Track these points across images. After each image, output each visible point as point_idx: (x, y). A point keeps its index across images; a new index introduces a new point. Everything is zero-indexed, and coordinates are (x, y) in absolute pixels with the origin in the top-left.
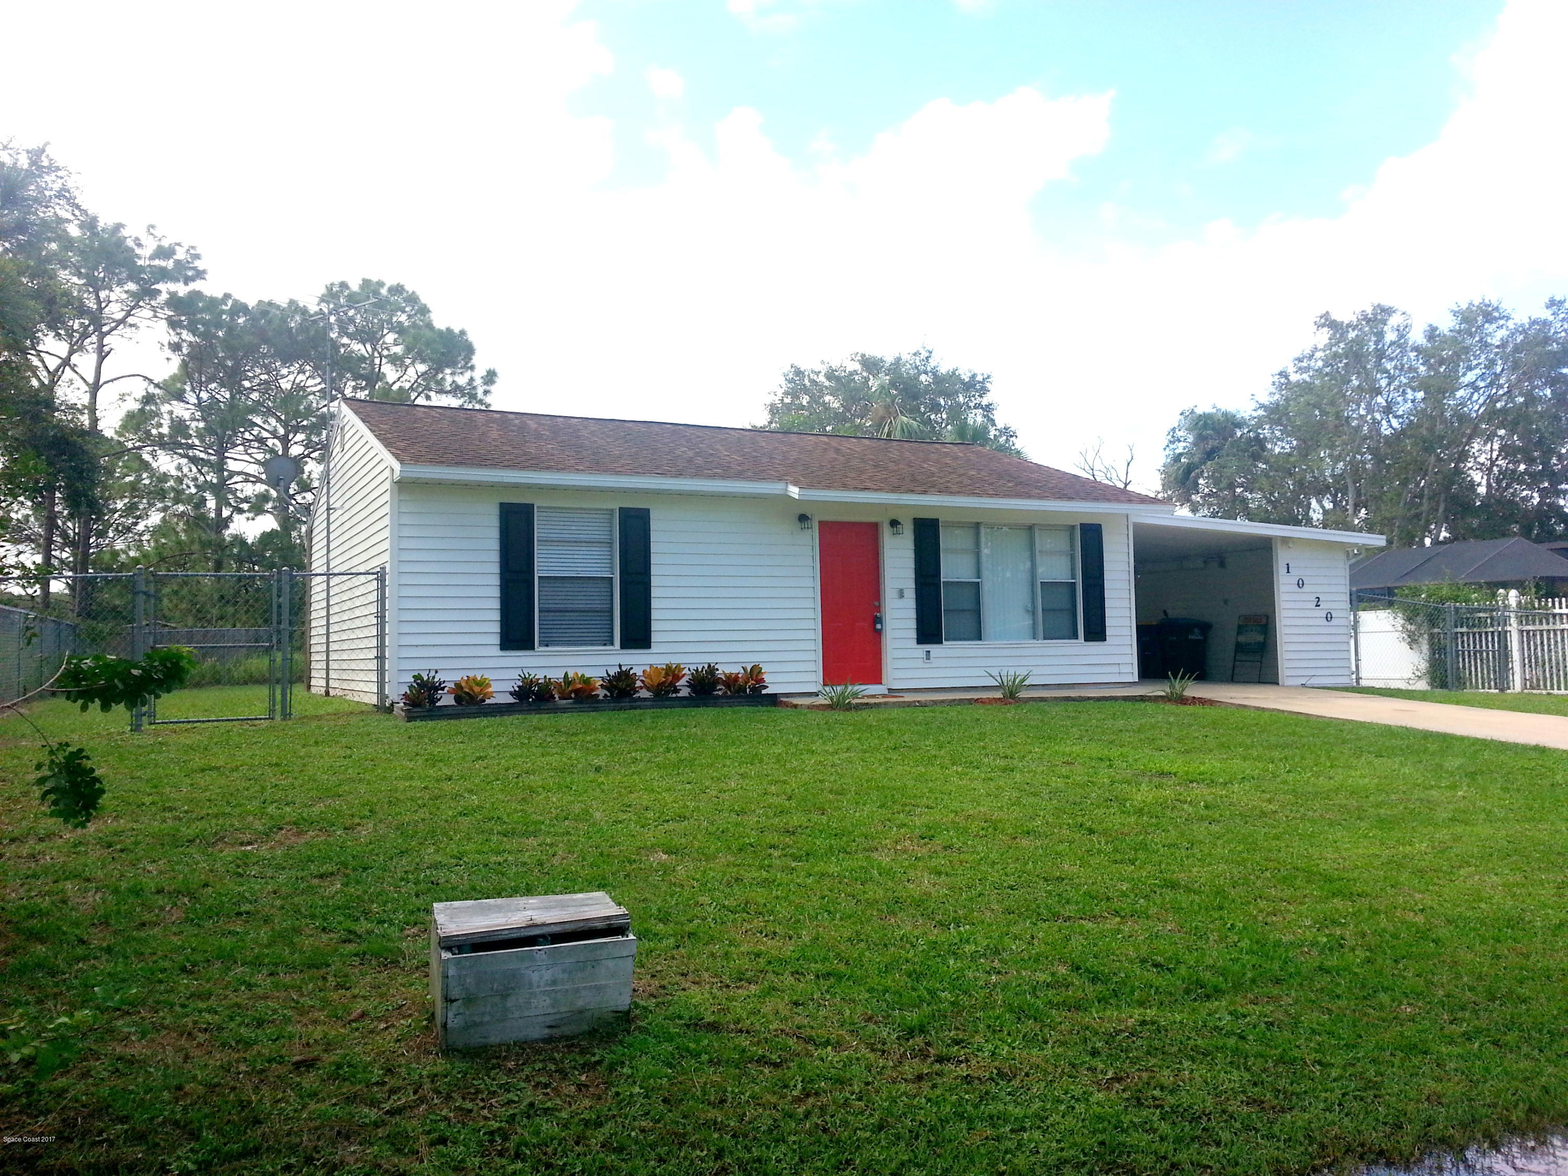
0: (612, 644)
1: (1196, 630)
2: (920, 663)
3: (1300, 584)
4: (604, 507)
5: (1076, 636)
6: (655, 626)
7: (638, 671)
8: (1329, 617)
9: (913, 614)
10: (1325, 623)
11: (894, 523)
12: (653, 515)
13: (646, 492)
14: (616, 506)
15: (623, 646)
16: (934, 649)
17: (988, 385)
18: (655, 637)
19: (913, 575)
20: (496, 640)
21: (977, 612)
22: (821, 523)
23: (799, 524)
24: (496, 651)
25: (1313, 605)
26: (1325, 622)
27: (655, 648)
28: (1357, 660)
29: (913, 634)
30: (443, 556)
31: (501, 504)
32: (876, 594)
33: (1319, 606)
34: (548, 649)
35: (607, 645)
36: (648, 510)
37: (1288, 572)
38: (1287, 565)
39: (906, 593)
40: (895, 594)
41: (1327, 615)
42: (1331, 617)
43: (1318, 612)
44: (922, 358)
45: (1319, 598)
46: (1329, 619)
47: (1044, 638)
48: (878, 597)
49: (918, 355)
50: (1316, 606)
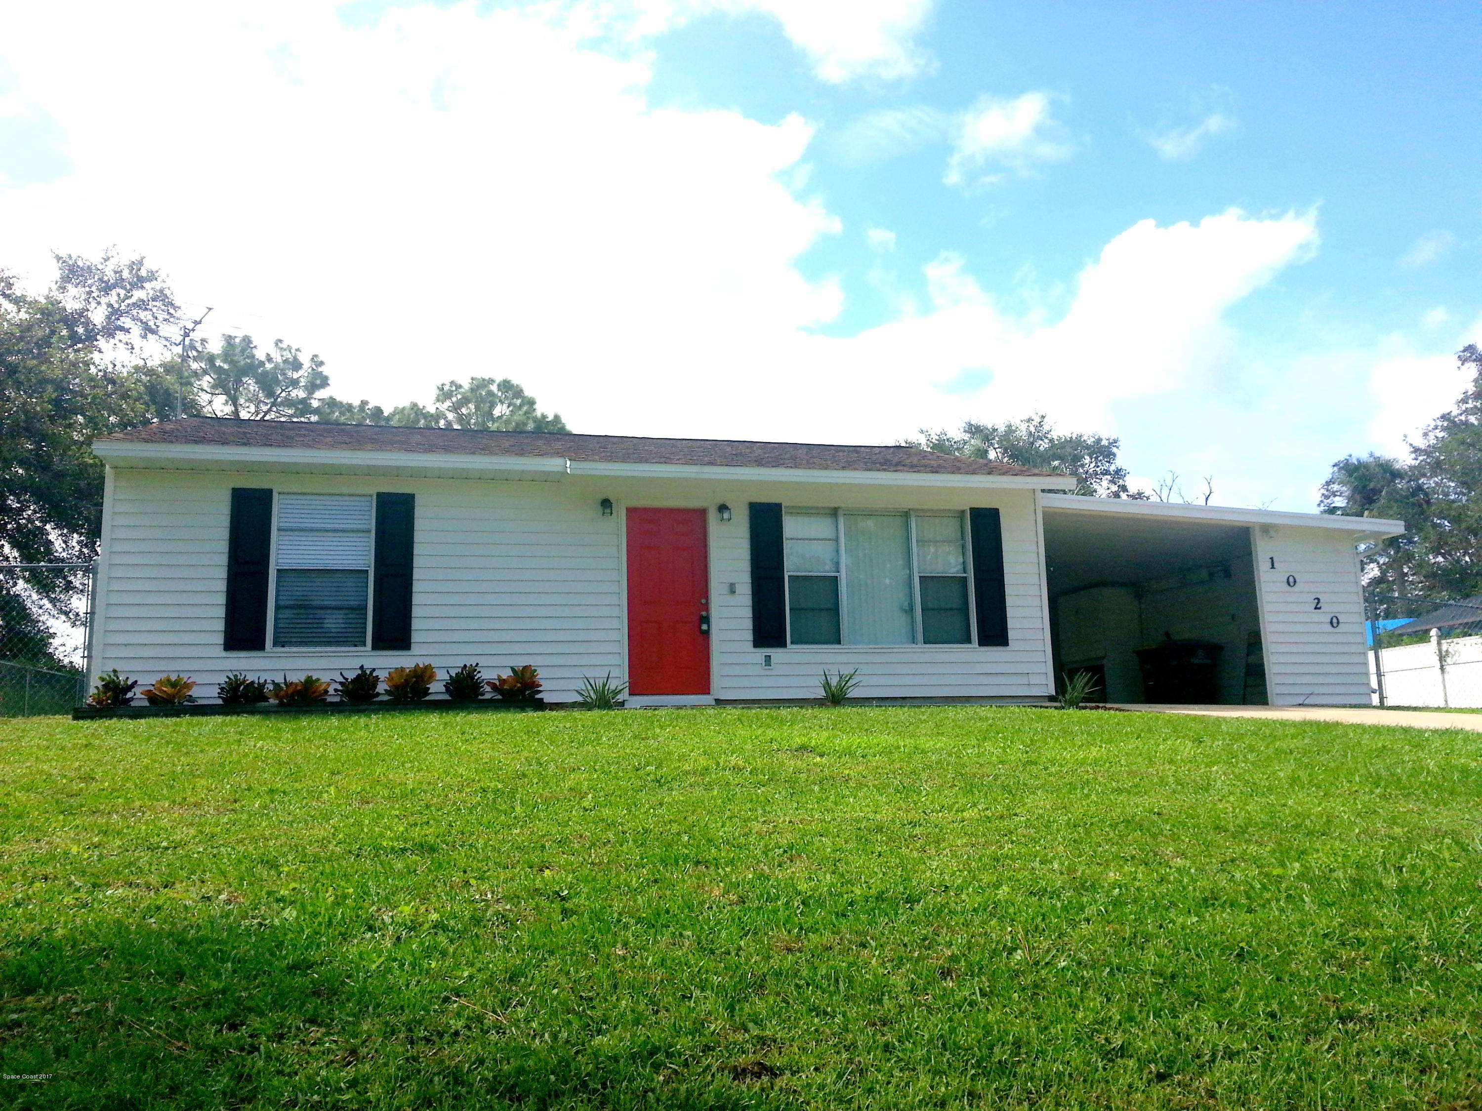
0: (365, 645)
1: (1201, 653)
2: (758, 670)
3: (1291, 582)
4: (366, 491)
5: (969, 641)
6: (416, 624)
7: (382, 675)
8: (1334, 622)
9: (748, 613)
10: (1331, 629)
11: (722, 508)
12: (418, 502)
13: (411, 472)
14: (373, 491)
15: (374, 648)
16: (776, 654)
17: (1114, 450)
18: (415, 637)
19: (746, 568)
20: (220, 639)
21: (835, 611)
22: (631, 512)
23: (600, 509)
24: (220, 652)
25: (1311, 608)
26: (1328, 628)
27: (415, 649)
29: (749, 636)
30: (163, 547)
31: (235, 491)
32: (703, 590)
33: (1320, 608)
34: (283, 649)
35: (356, 646)
36: (412, 496)
37: (1273, 567)
38: (1272, 559)
39: (739, 589)
40: (725, 589)
41: (1332, 619)
42: (1338, 623)
43: (1317, 616)
44: (1034, 423)
45: (1318, 599)
46: (1335, 625)
47: (925, 643)
48: (705, 593)
49: (1029, 420)
50: (1316, 608)
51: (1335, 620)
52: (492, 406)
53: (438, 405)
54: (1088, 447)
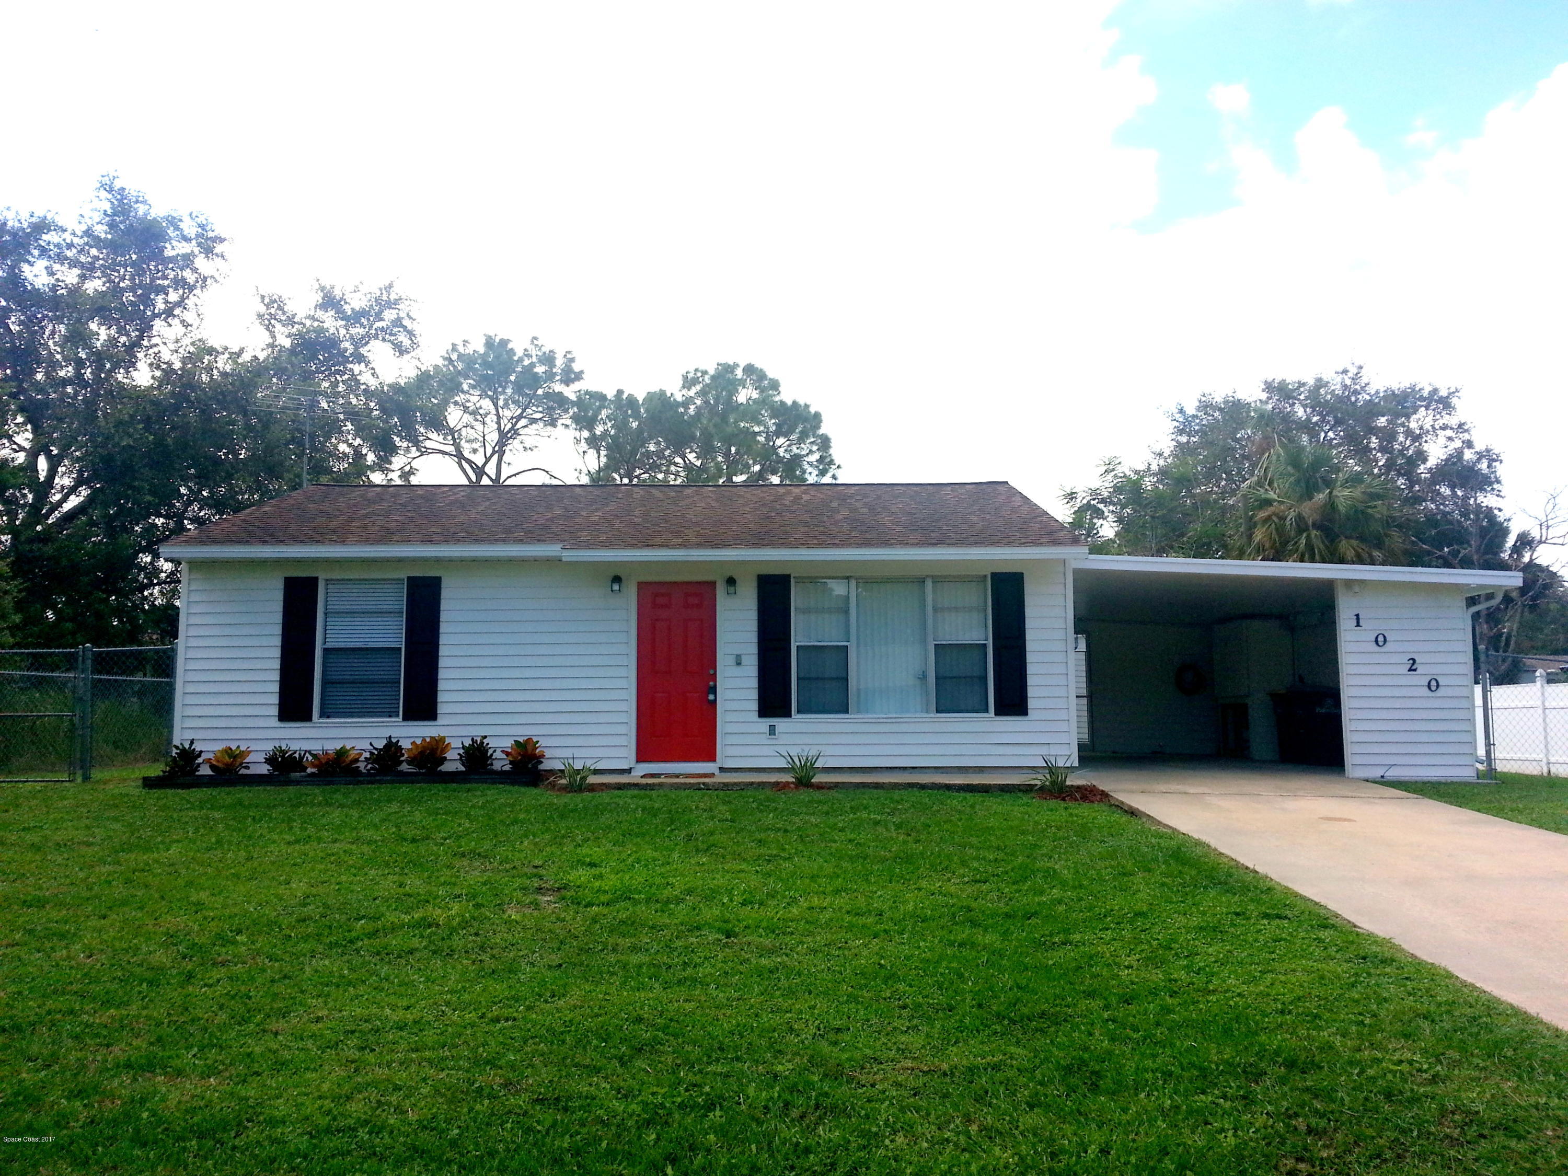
0: (396, 716)
2: (764, 739)
3: (1380, 641)
4: (396, 576)
6: (441, 698)
7: (406, 744)
8: (1433, 685)
9: (754, 683)
10: (1429, 693)
11: (731, 581)
12: (444, 584)
13: (438, 560)
14: (404, 574)
15: (405, 718)
16: (781, 724)
18: (440, 709)
19: (755, 639)
20: (275, 711)
21: (844, 680)
22: (642, 586)
24: (274, 722)
25: (1404, 669)
26: (1426, 691)
27: (441, 720)
28: (1489, 745)
29: (755, 706)
30: (227, 631)
31: (286, 578)
32: (710, 661)
33: (1415, 670)
34: (328, 720)
35: (390, 716)
36: (440, 578)
37: (1358, 625)
38: (1357, 615)
39: (745, 660)
40: (731, 660)
41: (1429, 683)
42: (1438, 686)
43: (1413, 679)
44: (1350, 374)
45: (1414, 660)
46: (1433, 688)
47: (938, 711)
48: (713, 664)
49: (1345, 372)
50: (1410, 670)
51: (1433, 683)
52: (733, 392)
53: (685, 392)
54: (1422, 398)
